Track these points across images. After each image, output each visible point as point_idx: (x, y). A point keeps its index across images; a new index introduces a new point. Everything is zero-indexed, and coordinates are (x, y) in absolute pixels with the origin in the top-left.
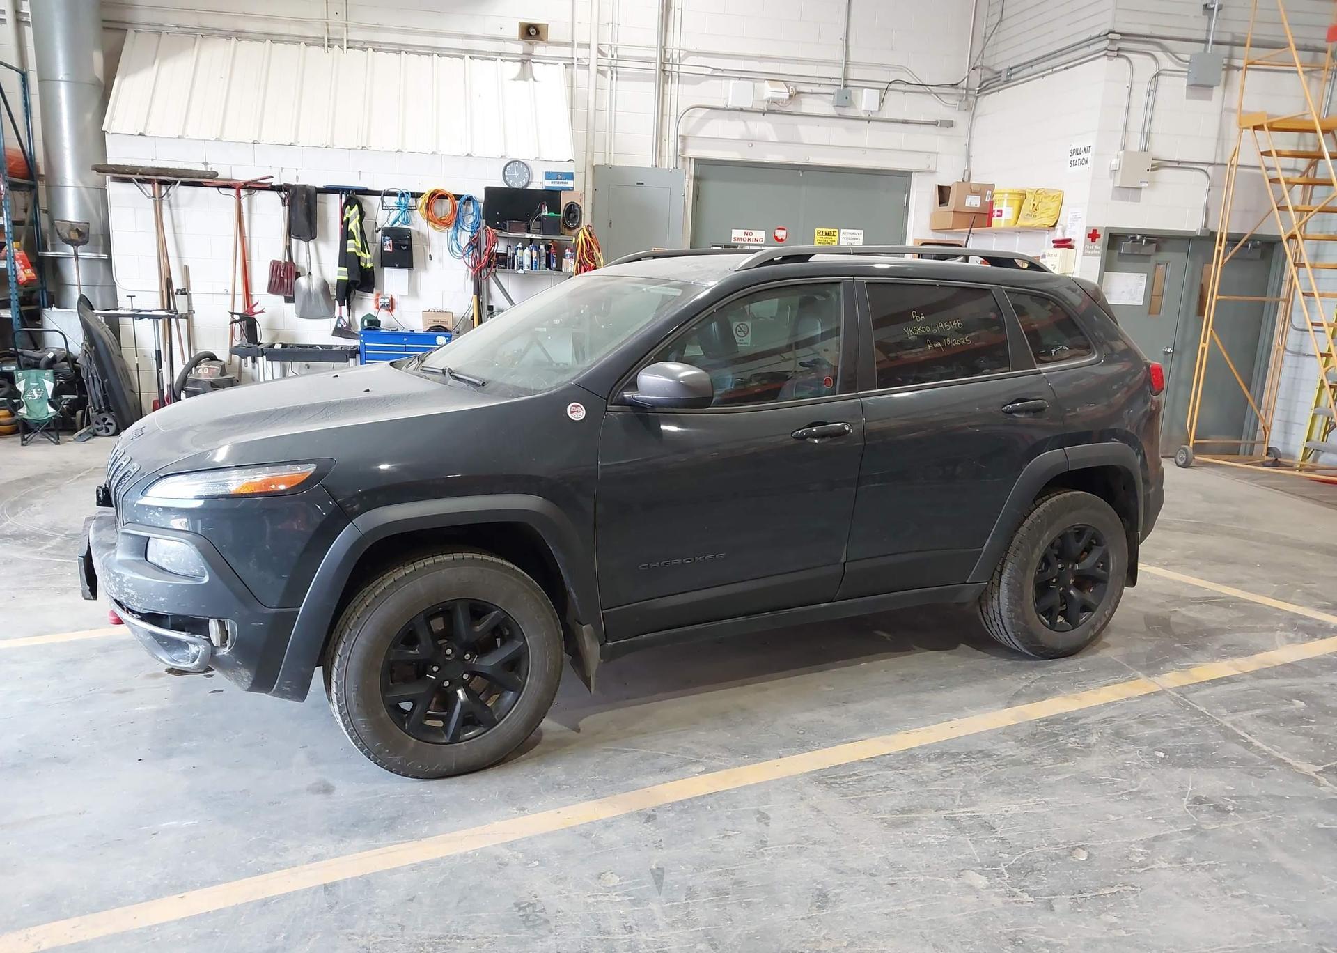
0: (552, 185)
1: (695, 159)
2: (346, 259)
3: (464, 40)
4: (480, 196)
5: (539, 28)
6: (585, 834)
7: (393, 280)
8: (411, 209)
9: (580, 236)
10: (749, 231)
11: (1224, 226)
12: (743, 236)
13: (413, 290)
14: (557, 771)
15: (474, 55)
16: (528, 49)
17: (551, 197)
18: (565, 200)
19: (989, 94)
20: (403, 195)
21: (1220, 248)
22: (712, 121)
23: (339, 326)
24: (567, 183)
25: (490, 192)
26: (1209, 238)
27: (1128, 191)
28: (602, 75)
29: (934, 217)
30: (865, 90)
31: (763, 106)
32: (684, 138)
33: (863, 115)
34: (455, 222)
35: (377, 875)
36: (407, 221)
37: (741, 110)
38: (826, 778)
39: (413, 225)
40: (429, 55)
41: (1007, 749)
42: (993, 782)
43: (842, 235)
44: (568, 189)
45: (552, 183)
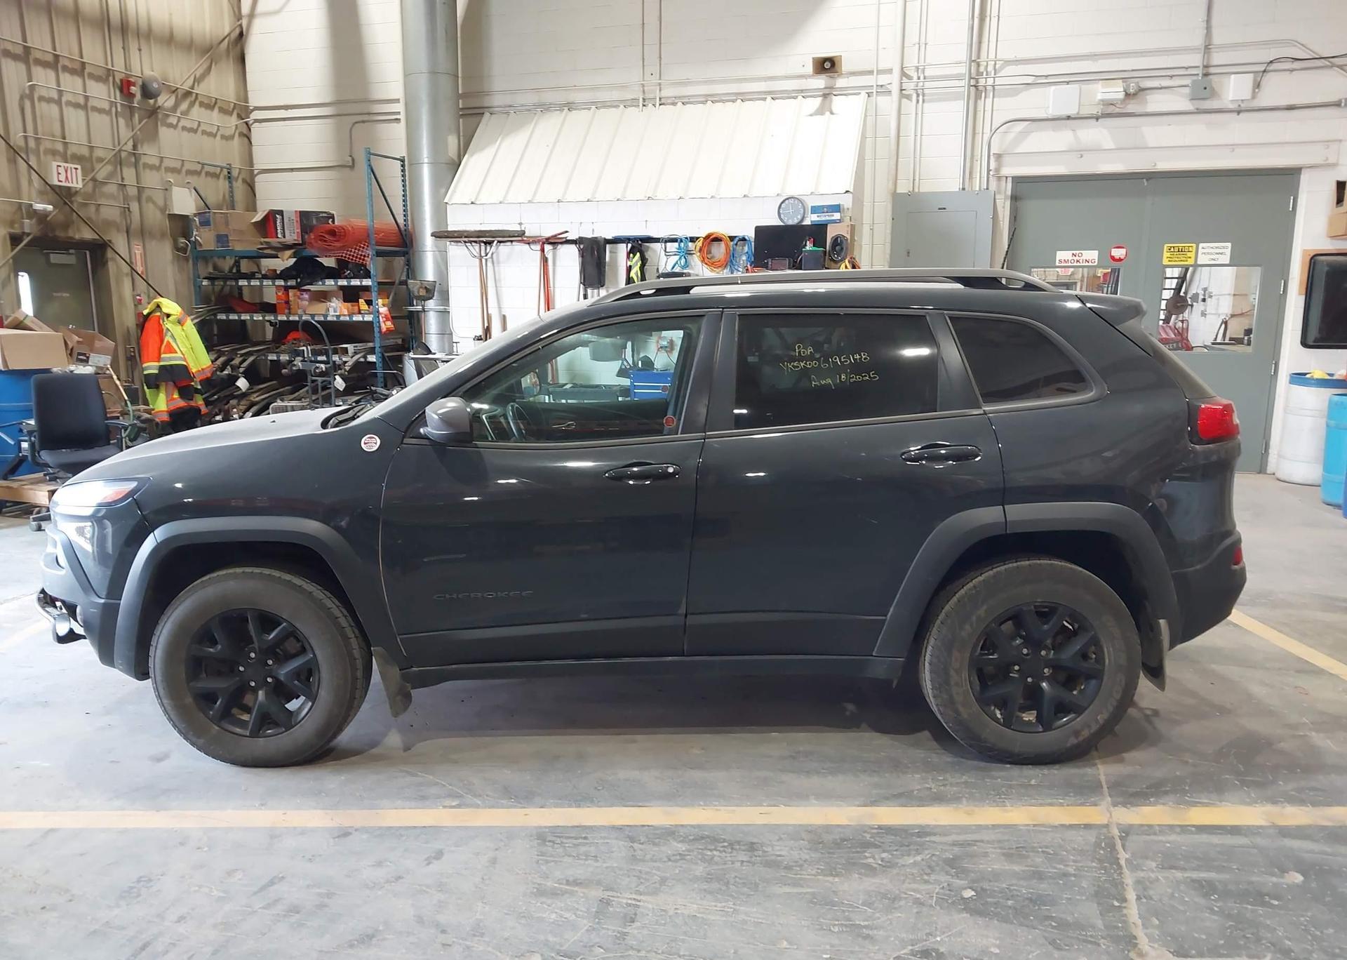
0: (818, 219)
1: (1013, 178)
3: (768, 83)
4: (751, 234)
5: (835, 59)
8: (689, 253)
10: (1078, 252)
12: (1070, 258)
15: (775, 95)
16: (830, 82)
17: (818, 232)
20: (681, 241)
22: (1034, 133)
23: (623, 367)
24: (833, 215)
25: (760, 231)
28: (907, 99)
30: (1233, 76)
31: (1095, 111)
32: (999, 157)
33: (1231, 106)
34: (730, 262)
36: (687, 265)
37: (1069, 118)
39: (692, 268)
40: (733, 101)
43: (1200, 251)
44: (834, 222)
45: (818, 216)
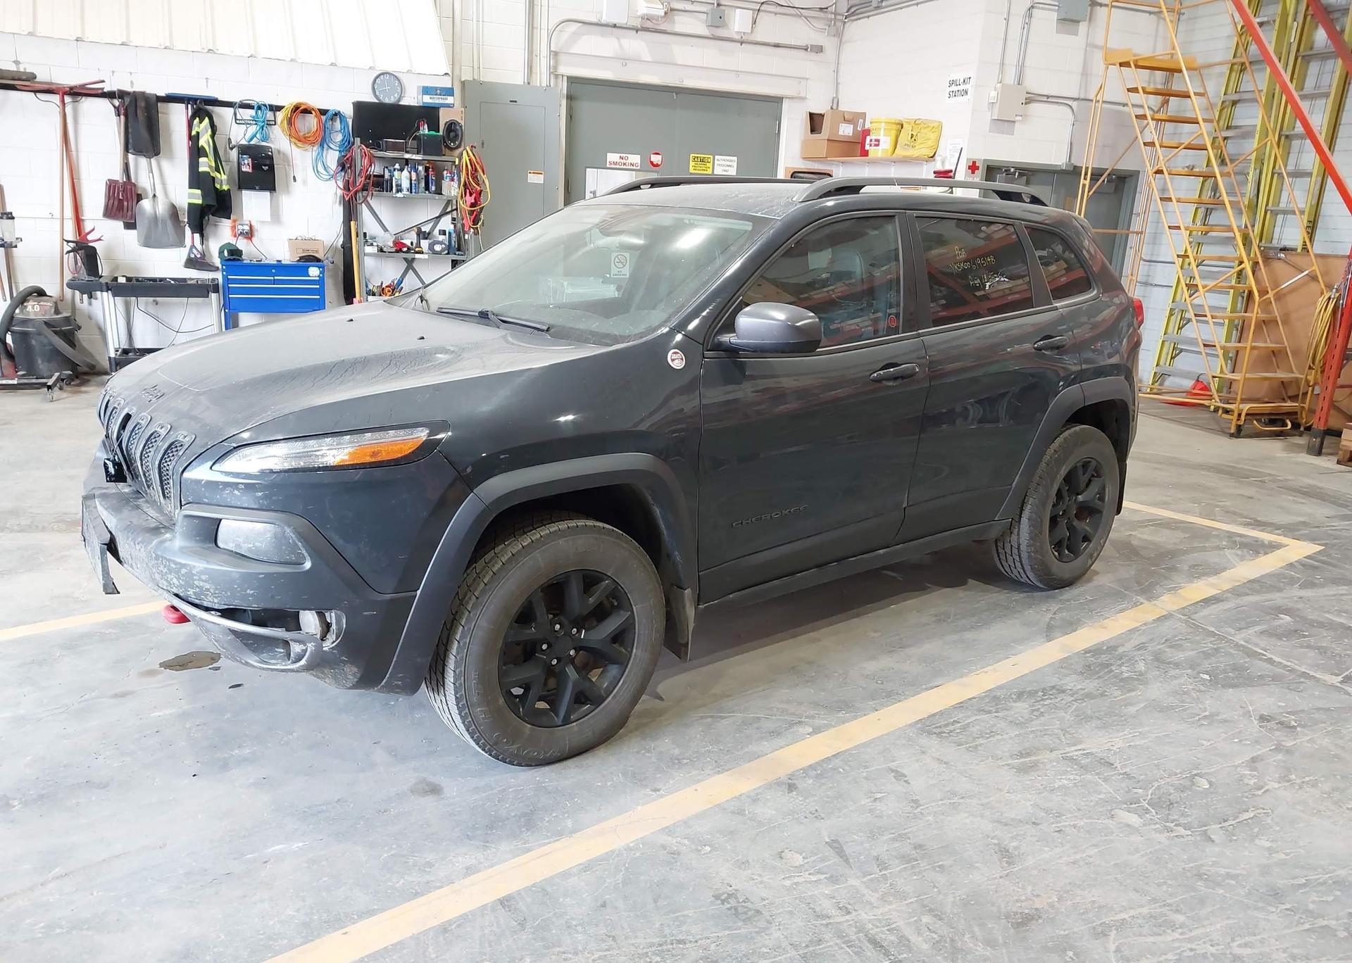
0: (431, 101)
1: (568, 77)
2: (197, 179)
4: (348, 111)
6: (738, 809)
7: (252, 204)
8: (270, 124)
9: (465, 156)
10: (624, 155)
11: (1088, 161)
12: (618, 160)
13: (276, 216)
14: (666, 744)
17: (429, 114)
18: (443, 120)
19: (856, 20)
20: (259, 108)
21: (1085, 182)
22: (586, 37)
23: (193, 256)
24: (446, 99)
25: (360, 107)
26: (1074, 172)
27: (1004, 124)
29: (805, 144)
30: (738, 10)
31: (637, 23)
32: (556, 54)
33: (737, 37)
34: (321, 140)
35: (550, 881)
36: (265, 139)
37: (615, 26)
38: (932, 726)
39: (272, 142)
41: (1072, 682)
42: (1083, 718)
43: (716, 162)
44: (448, 106)
45: (431, 98)
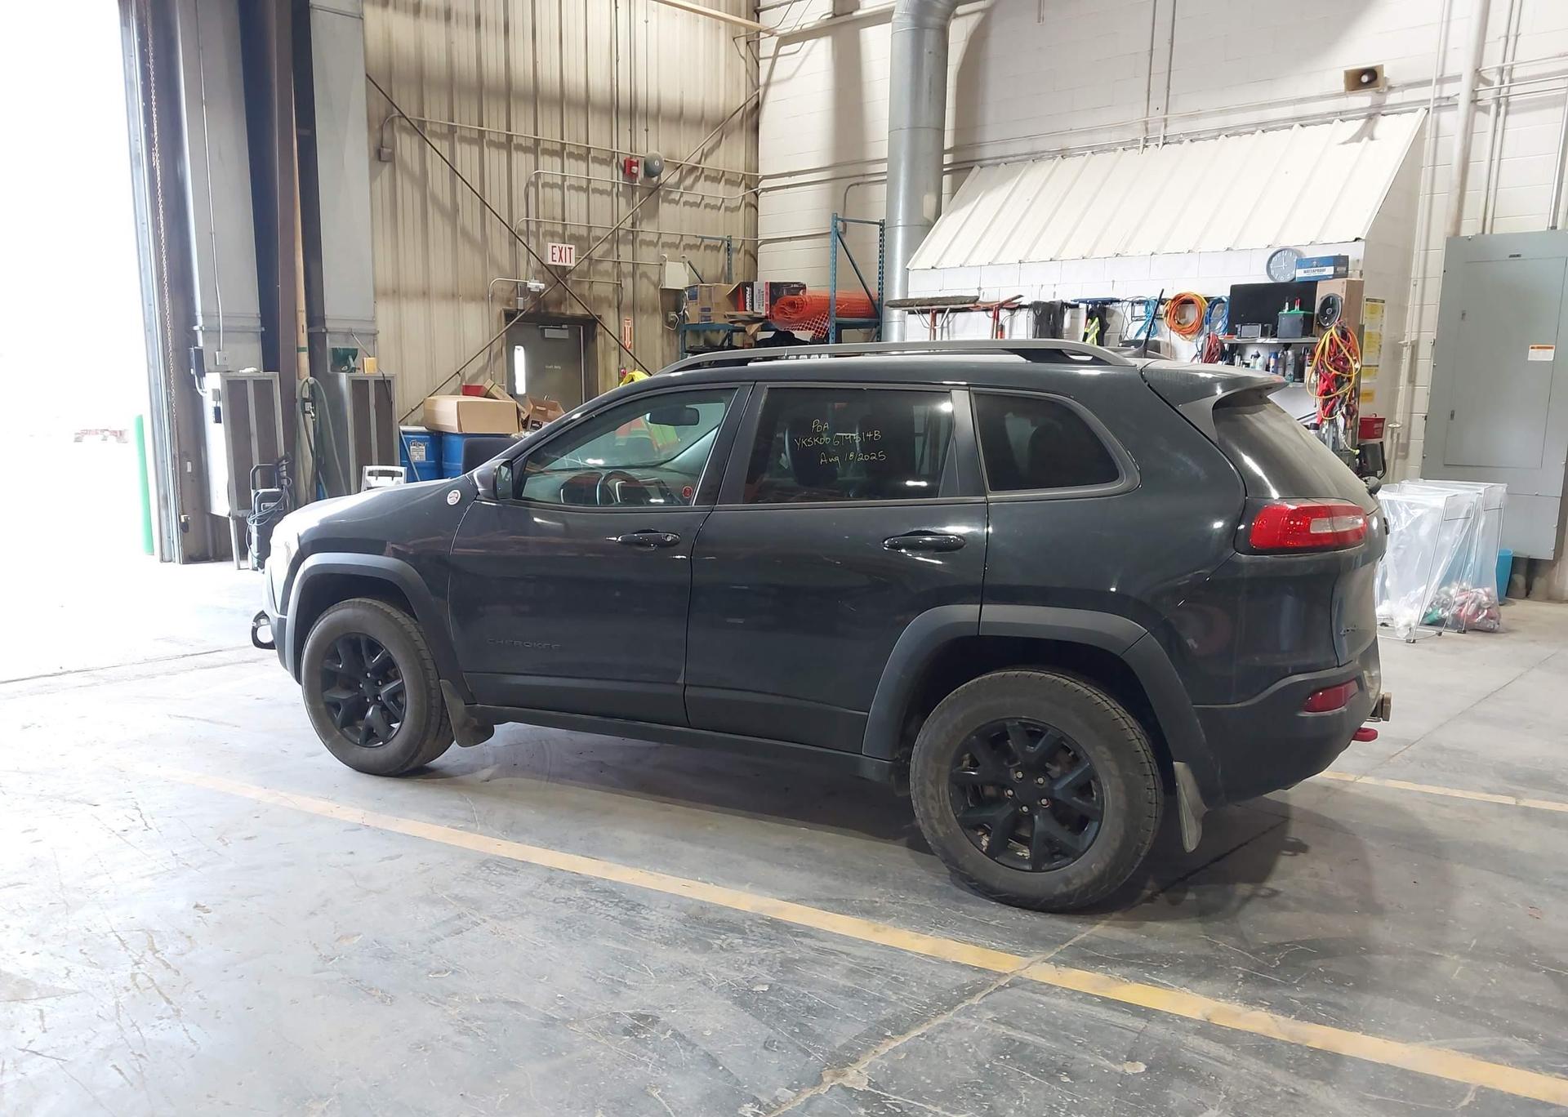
0: (1305, 275)
3: (1297, 106)
4: (1225, 296)
8: (1156, 317)
9: (1325, 337)
15: (1304, 121)
16: (1379, 98)
17: (1303, 291)
18: (1322, 292)
20: (1151, 303)
24: (1324, 270)
25: (1234, 289)
34: (1201, 329)
36: (1153, 334)
39: (1159, 335)
40: (1252, 133)
44: (1326, 278)
45: (1305, 272)
